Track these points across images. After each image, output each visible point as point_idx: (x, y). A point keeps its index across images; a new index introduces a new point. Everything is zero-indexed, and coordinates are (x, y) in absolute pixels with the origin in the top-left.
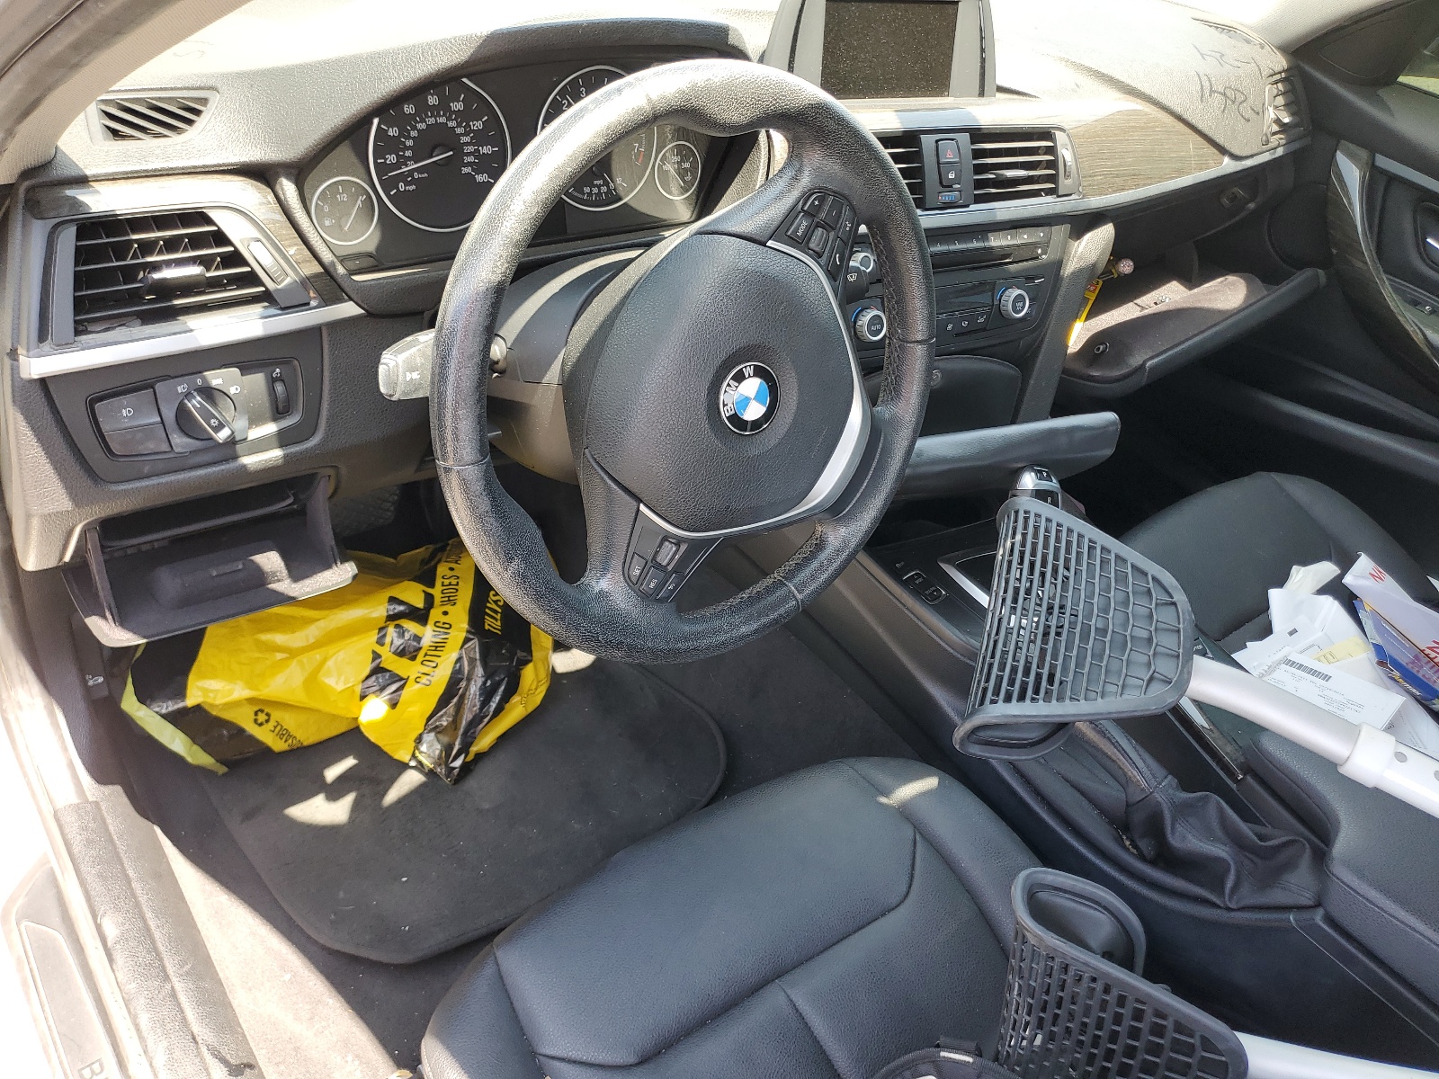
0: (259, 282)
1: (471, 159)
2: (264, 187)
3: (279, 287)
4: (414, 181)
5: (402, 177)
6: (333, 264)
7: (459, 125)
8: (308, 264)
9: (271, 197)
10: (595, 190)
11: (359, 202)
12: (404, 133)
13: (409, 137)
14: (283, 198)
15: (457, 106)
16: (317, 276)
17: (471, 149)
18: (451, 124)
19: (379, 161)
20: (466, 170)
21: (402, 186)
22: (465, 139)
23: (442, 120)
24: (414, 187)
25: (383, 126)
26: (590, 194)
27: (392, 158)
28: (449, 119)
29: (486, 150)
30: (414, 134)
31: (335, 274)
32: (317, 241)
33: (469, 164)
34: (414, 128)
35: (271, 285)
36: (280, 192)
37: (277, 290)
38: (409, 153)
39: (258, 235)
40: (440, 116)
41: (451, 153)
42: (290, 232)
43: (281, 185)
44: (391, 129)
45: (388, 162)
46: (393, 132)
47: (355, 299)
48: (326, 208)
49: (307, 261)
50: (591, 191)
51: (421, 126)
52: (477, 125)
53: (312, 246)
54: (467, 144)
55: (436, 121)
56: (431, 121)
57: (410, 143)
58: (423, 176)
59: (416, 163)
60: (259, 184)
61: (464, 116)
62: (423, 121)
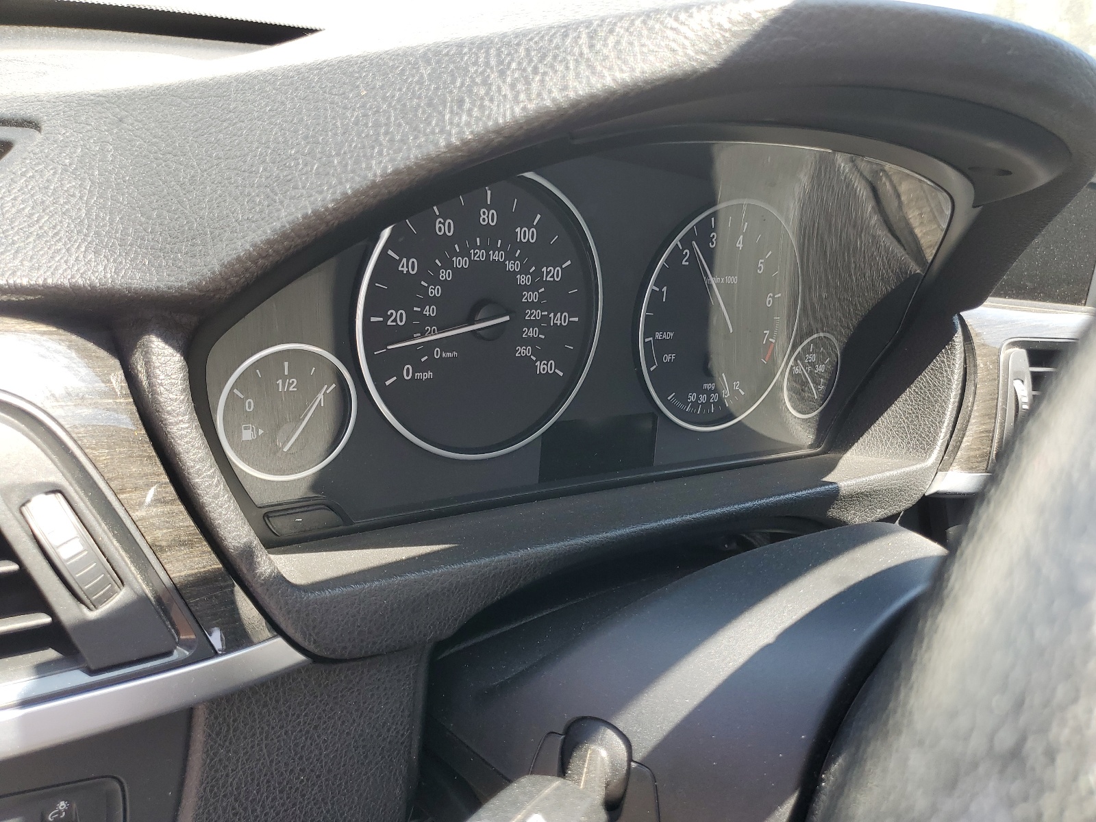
0: (39, 603)
1: (532, 332)
2: (103, 353)
3: (92, 615)
4: (432, 365)
5: (411, 355)
6: (248, 553)
7: (524, 271)
8: (185, 550)
9: (117, 379)
10: (703, 398)
11: (321, 396)
12: (428, 272)
13: (435, 281)
14: (145, 383)
15: (526, 235)
16: (203, 582)
17: (537, 314)
18: (510, 266)
19: (373, 319)
20: (523, 351)
21: (408, 372)
22: (531, 297)
23: (496, 256)
24: (429, 375)
25: (390, 252)
26: (695, 404)
27: (398, 317)
28: (510, 256)
29: (560, 319)
30: (445, 275)
31: (249, 577)
32: (216, 497)
33: (530, 341)
34: (448, 264)
35: (69, 611)
36: (140, 368)
37: (87, 626)
38: (430, 311)
39: (57, 476)
40: (495, 249)
41: (507, 318)
42: (148, 470)
43: (147, 354)
44: (404, 260)
45: (389, 323)
46: (408, 266)
47: (290, 631)
48: (250, 406)
49: (183, 544)
50: (698, 398)
51: (461, 262)
52: (553, 274)
53: (202, 507)
54: (532, 305)
55: (488, 256)
56: (479, 255)
57: (435, 291)
58: (449, 355)
59: (440, 330)
60: (90, 345)
61: (535, 256)
62: (465, 253)
